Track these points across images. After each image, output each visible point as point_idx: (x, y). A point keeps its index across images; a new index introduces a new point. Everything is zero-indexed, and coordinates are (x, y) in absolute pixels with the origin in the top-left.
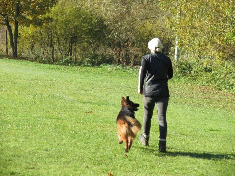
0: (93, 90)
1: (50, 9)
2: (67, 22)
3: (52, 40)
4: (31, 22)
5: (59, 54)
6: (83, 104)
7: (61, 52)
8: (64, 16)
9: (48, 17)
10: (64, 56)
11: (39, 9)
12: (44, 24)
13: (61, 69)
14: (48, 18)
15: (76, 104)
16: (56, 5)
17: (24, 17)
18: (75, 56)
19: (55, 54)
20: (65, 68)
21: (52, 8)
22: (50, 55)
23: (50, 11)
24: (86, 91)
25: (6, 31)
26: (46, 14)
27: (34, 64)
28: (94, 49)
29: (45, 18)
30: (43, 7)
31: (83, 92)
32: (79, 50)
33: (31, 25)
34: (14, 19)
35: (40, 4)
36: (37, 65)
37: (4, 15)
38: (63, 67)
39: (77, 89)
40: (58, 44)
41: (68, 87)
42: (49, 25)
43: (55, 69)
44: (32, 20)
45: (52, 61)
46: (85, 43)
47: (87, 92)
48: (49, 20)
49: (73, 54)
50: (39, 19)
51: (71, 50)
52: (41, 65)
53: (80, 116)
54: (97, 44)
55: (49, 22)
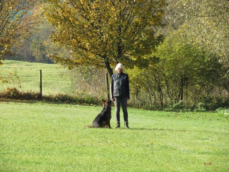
0: (210, 139)
1: (156, 47)
2: (176, 62)
3: (159, 83)
4: (135, 63)
5: (168, 99)
6: (201, 155)
7: (171, 96)
8: (172, 54)
9: (154, 56)
10: (173, 101)
11: (144, 48)
12: (150, 65)
13: (172, 116)
14: (154, 58)
15: (193, 155)
16: (162, 42)
17: (127, 58)
18: (186, 101)
19: (163, 99)
20: (176, 114)
21: (158, 46)
22: (158, 100)
23: (156, 50)
24: (202, 139)
25: (107, 74)
26: (151, 53)
27: (141, 111)
28: (208, 92)
29: (151, 58)
30: (148, 45)
31: (199, 141)
32: (191, 94)
33: (135, 67)
34: (115, 61)
35: (144, 42)
36: (144, 112)
37: (104, 57)
38: (174, 113)
39: (192, 137)
40: (166, 87)
41: (181, 136)
42: (155, 66)
43: (165, 116)
44: (136, 61)
45: (161, 107)
46: (198, 85)
47: (204, 141)
48: (156, 60)
49: (184, 98)
50: (144, 60)
51: (182, 94)
52: (149, 112)
53: (199, 169)
54: (211, 86)
55: (155, 63)
